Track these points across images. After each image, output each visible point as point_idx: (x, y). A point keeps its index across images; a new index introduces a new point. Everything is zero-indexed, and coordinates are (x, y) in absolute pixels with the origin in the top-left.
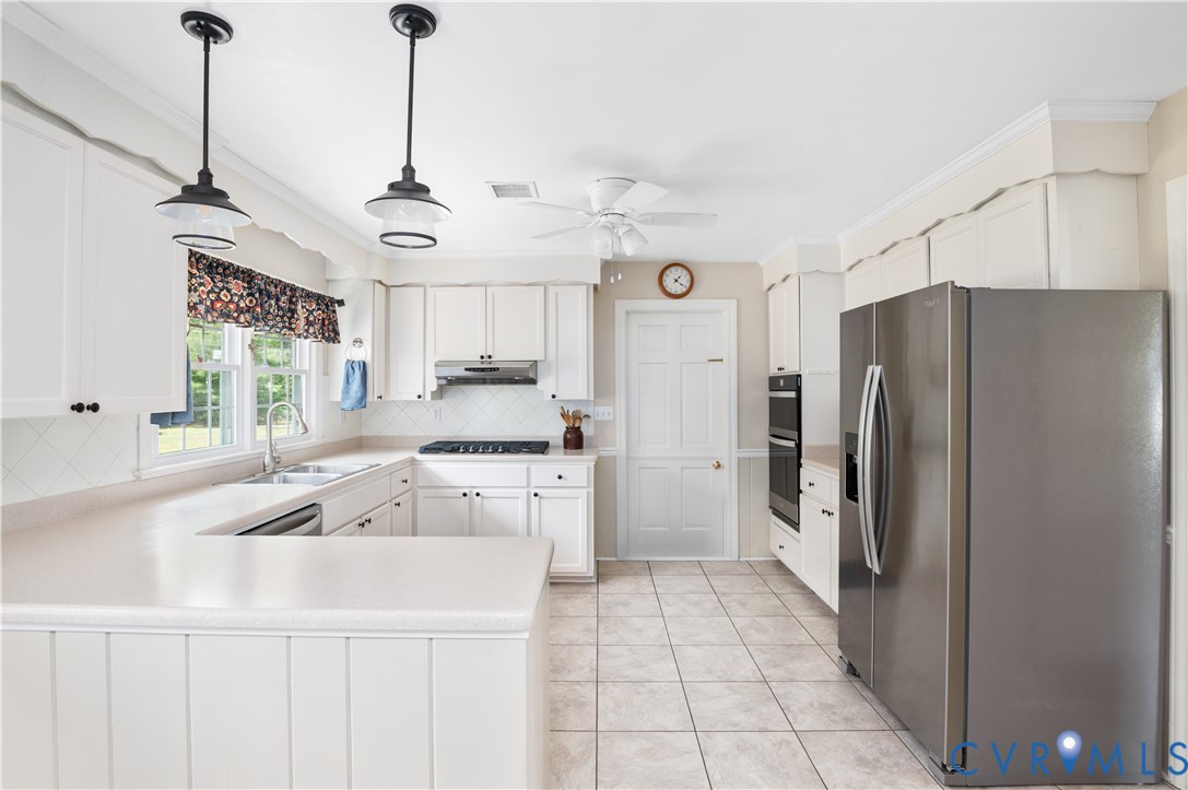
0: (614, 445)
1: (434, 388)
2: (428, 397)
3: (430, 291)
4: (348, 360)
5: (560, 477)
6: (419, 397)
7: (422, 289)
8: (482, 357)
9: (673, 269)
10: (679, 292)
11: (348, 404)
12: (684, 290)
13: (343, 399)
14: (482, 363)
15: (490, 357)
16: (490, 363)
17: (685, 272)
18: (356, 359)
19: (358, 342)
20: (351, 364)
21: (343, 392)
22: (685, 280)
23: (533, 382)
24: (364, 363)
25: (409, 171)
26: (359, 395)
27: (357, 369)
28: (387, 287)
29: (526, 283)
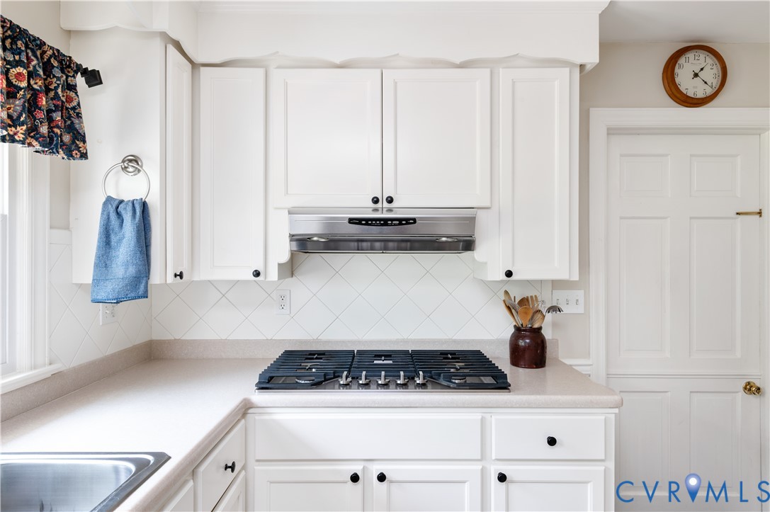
0: (588, 355)
1: (285, 257)
2: (273, 274)
3: (277, 76)
4: (109, 199)
5: (552, 441)
6: (257, 274)
7: (261, 72)
8: (376, 201)
9: (690, 55)
10: (700, 95)
11: (108, 289)
12: (709, 91)
13: (97, 281)
14: (376, 210)
15: (390, 200)
16: (390, 210)
17: (710, 60)
18: (127, 197)
19: (132, 162)
20: (114, 208)
21: (96, 265)
22: (711, 74)
23: (468, 245)
24: (144, 206)
26: (132, 270)
27: (127, 217)
28: (195, 66)
29: (458, 61)
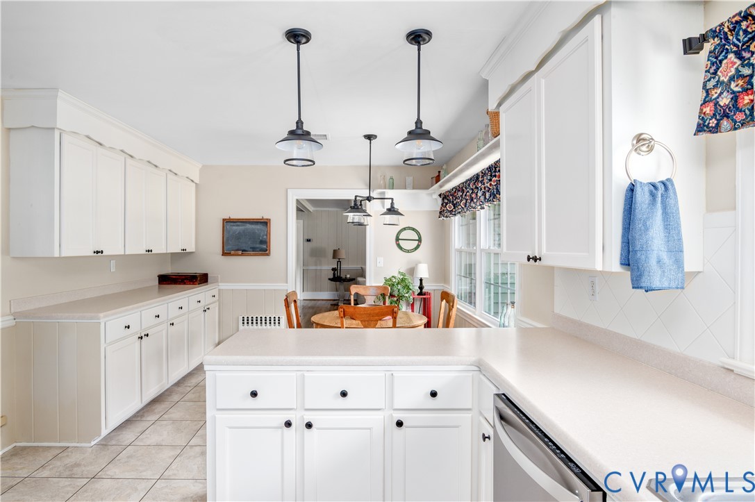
25: (299, 123)
